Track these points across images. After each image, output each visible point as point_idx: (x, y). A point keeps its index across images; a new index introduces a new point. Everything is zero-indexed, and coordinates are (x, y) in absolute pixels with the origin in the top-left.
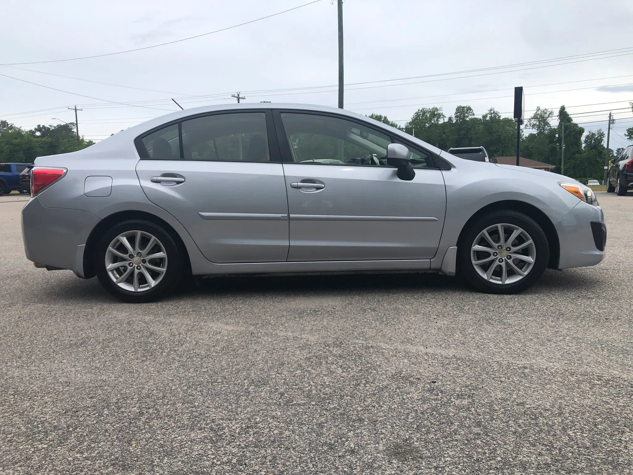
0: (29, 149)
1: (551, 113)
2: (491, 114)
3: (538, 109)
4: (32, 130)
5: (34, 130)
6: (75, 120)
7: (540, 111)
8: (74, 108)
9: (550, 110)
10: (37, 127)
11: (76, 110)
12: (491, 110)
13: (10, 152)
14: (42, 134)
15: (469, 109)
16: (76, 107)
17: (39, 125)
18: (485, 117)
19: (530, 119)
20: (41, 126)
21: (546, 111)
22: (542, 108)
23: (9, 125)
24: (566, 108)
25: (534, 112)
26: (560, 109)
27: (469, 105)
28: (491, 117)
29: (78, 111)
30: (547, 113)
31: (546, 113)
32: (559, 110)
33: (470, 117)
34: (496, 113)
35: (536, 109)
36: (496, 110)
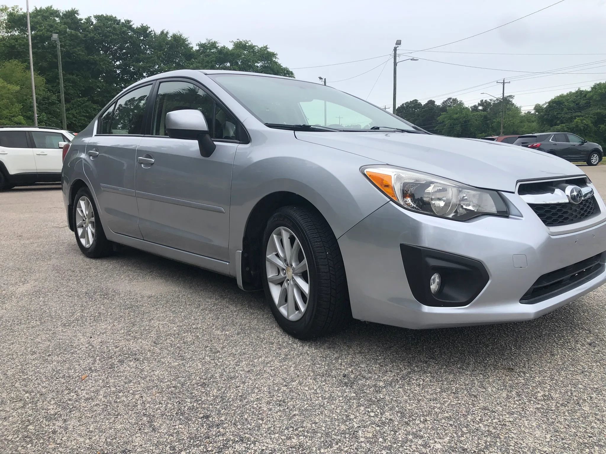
0: (465, 122)
4: (475, 105)
5: (477, 104)
6: (502, 93)
8: (503, 82)
10: (480, 102)
11: (504, 83)
13: (451, 125)
14: (483, 109)
16: (504, 81)
17: (482, 100)
20: (484, 101)
23: (459, 102)
29: (505, 85)
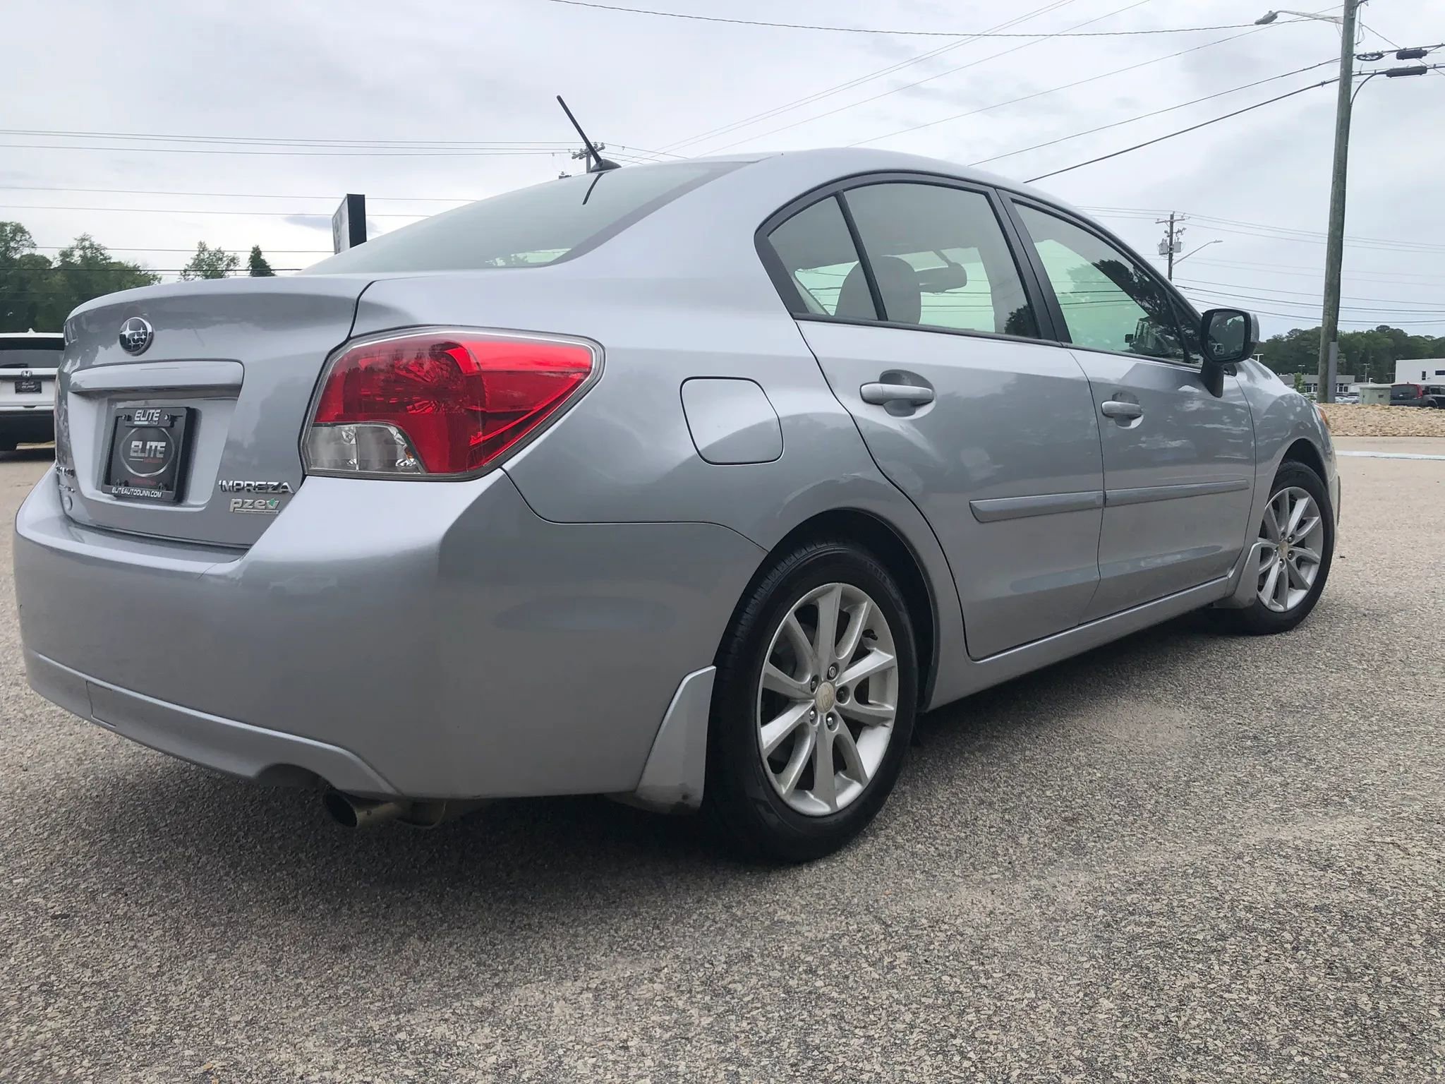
1: (233, 260)
2: (83, 248)
3: (203, 248)
7: (206, 253)
9: (231, 254)
12: (83, 240)
15: (19, 230)
18: (65, 255)
19: (185, 271)
21: (221, 256)
22: (212, 247)
24: (263, 253)
25: (194, 254)
26: (250, 253)
27: (18, 222)
28: (84, 257)
30: (225, 259)
31: (221, 259)
32: (249, 255)
33: (26, 251)
34: (96, 249)
35: (196, 247)
36: (96, 241)
